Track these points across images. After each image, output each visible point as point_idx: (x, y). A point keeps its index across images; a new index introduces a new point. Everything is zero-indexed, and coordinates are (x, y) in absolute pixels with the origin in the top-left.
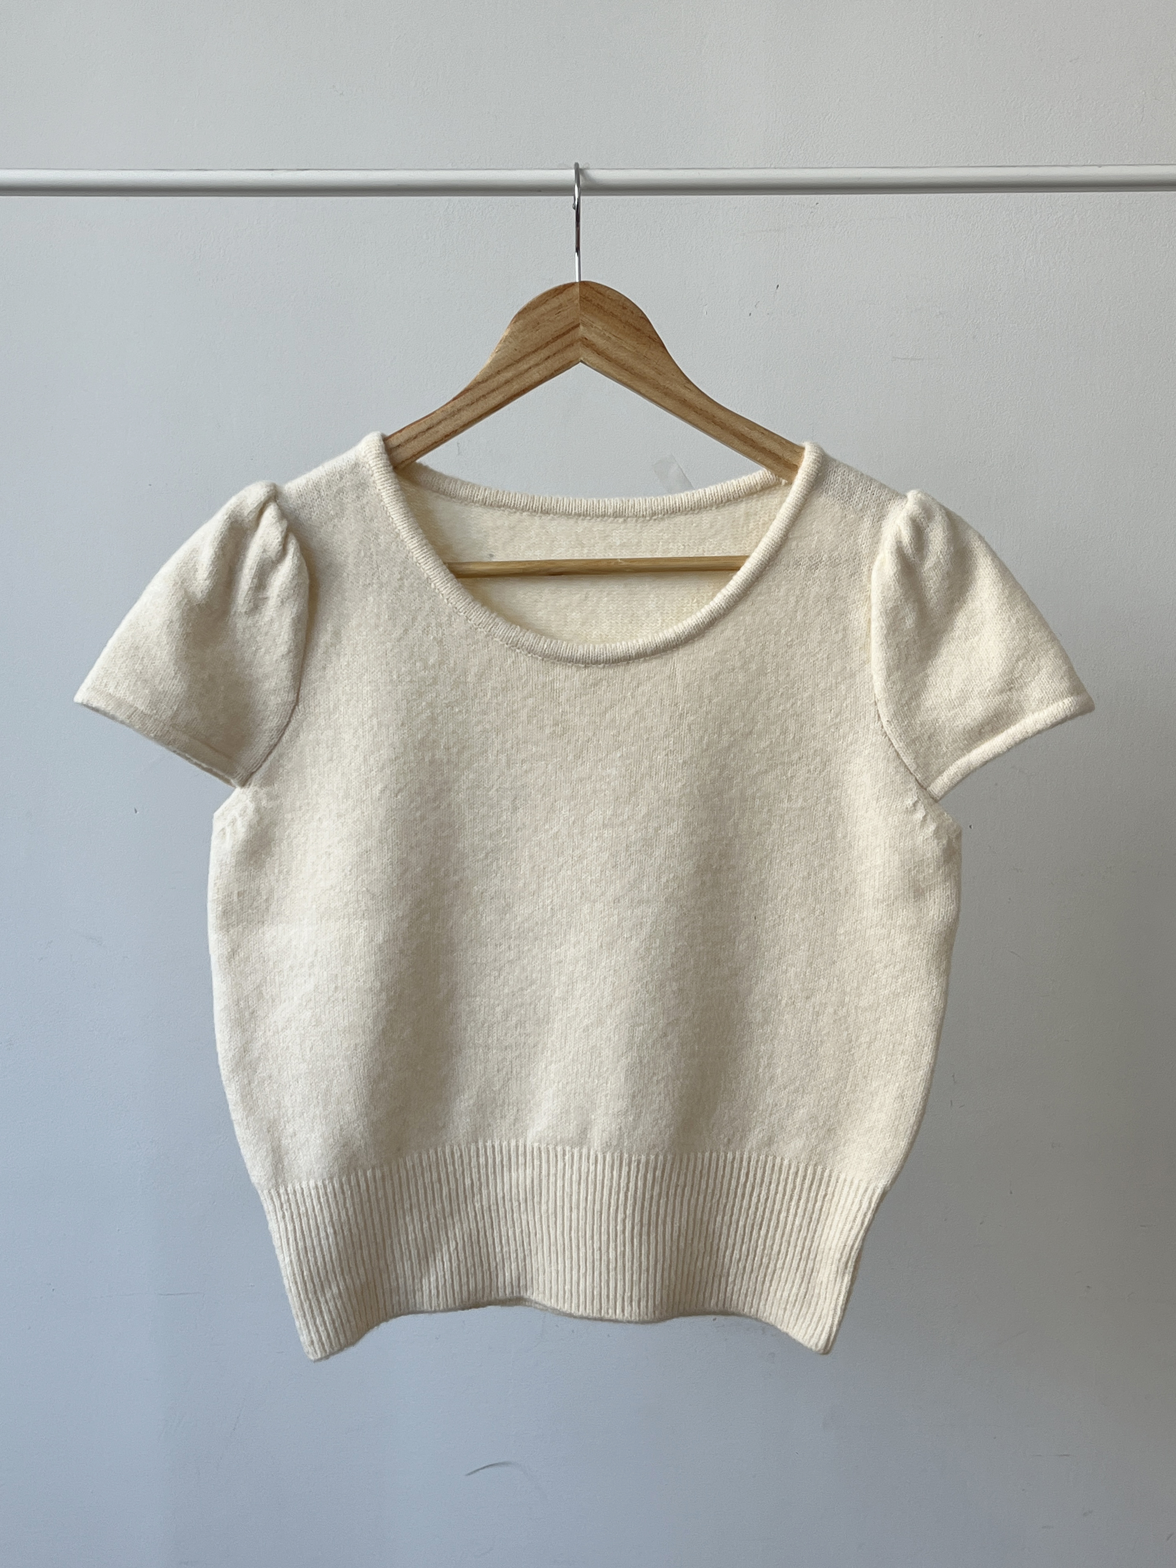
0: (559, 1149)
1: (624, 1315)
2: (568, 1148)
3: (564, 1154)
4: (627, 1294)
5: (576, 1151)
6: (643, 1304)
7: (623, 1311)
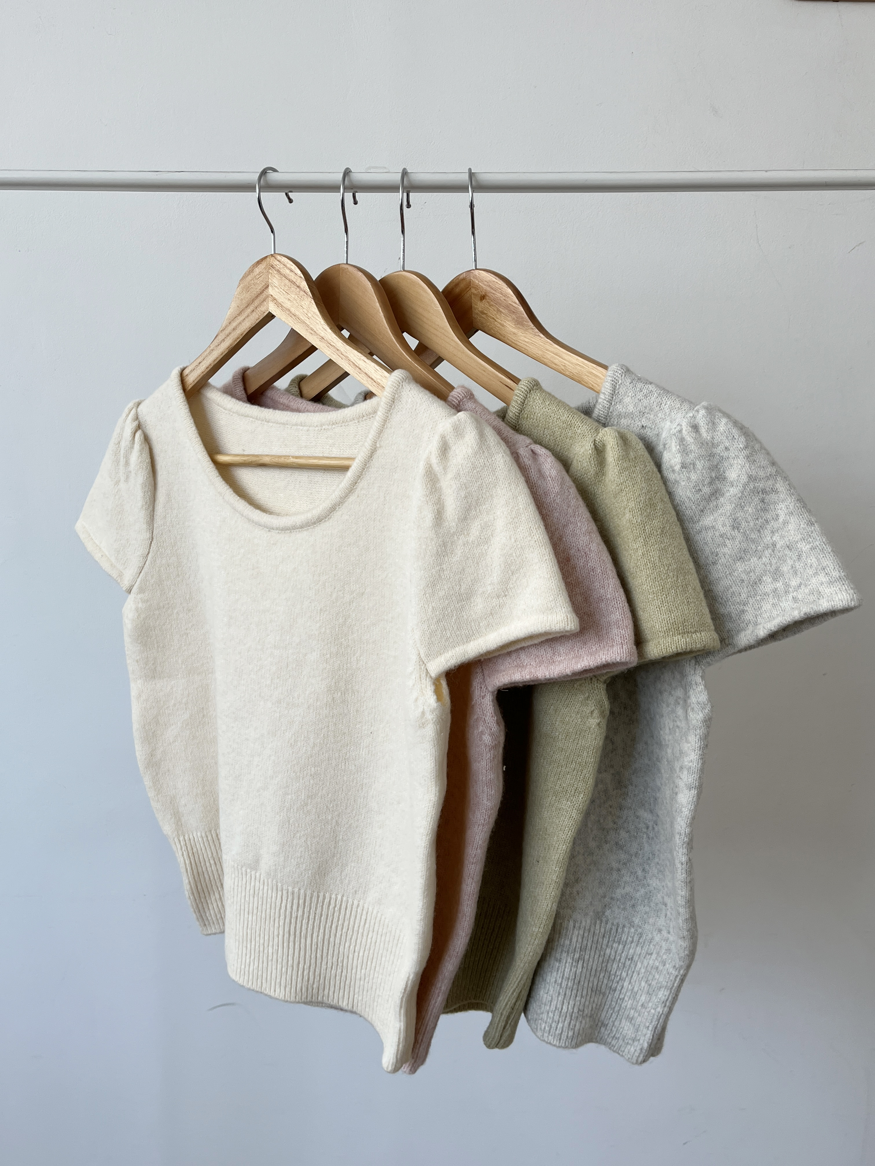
0: (244, 869)
1: (275, 994)
2: (248, 871)
3: (246, 875)
4: (278, 980)
5: (253, 873)
6: (288, 989)
7: (275, 991)
